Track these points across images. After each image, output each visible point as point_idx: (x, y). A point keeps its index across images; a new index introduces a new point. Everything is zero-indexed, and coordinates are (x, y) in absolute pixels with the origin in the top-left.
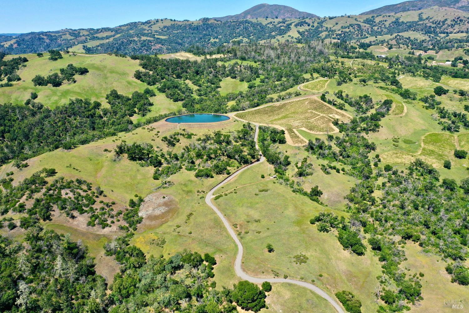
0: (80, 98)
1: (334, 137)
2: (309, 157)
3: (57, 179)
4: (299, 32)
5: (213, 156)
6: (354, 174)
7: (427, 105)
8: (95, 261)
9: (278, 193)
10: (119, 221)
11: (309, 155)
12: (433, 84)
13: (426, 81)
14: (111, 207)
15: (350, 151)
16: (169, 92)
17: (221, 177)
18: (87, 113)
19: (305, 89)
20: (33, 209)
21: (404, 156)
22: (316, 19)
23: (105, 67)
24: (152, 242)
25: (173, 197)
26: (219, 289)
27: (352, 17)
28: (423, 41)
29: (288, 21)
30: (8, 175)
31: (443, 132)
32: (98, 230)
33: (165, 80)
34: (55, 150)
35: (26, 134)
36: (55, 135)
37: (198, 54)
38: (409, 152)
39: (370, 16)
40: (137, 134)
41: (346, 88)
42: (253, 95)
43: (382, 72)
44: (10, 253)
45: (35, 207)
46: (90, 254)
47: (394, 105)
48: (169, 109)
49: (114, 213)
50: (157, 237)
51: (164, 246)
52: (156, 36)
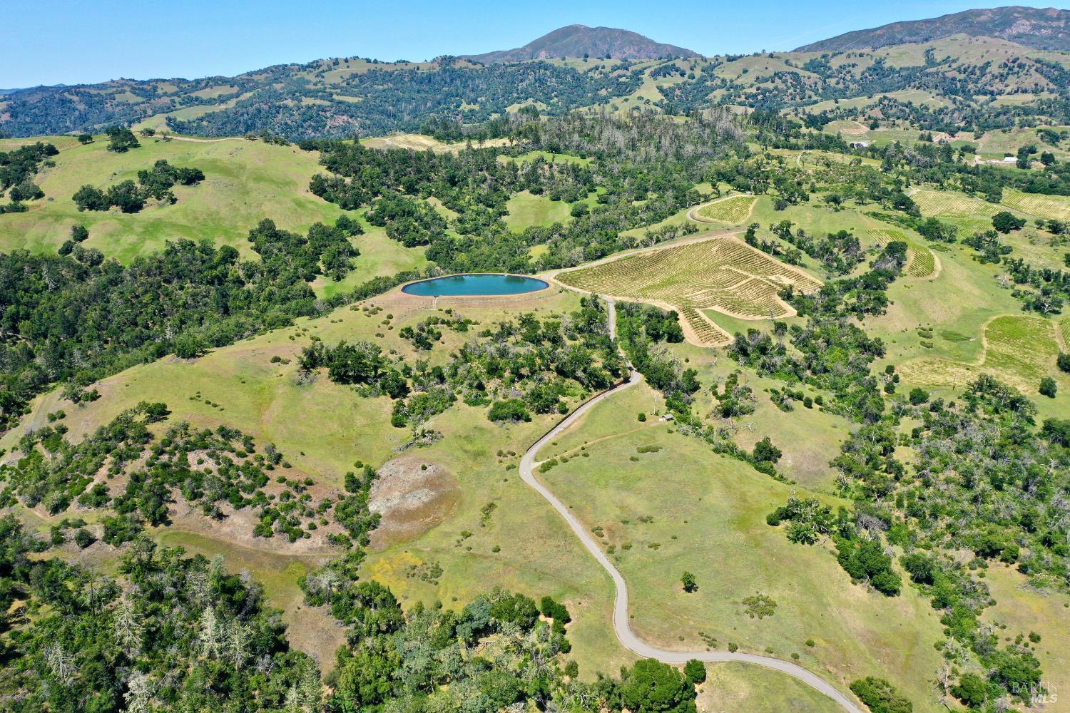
0: (189, 239)
1: (789, 328)
2: (740, 372)
3: (173, 427)
4: (661, 90)
5: (525, 371)
6: (842, 409)
7: (982, 253)
8: (285, 620)
9: (682, 455)
10: (326, 523)
11: (740, 368)
12: (987, 208)
13: (970, 200)
14: (305, 493)
15: (827, 357)
16: (395, 224)
17: (548, 419)
18: (209, 274)
19: (703, 218)
20: (127, 498)
21: (949, 369)
22: (699, 60)
23: (242, 167)
24: (411, 573)
25: (443, 466)
26: (587, 677)
27: (778, 58)
28: (941, 110)
29: (635, 64)
30: (52, 418)
31: (1026, 313)
32: (279, 545)
33: (380, 197)
34: (158, 360)
35: (68, 321)
36: (136, 324)
37: (447, 137)
38: (958, 359)
39: (818, 55)
40: (341, 321)
41: (797, 215)
42: (587, 231)
43: (871, 179)
44: (93, 602)
45: (131, 492)
46: (269, 603)
47: (910, 255)
48: (396, 264)
49: (314, 504)
50: (421, 559)
51: (441, 580)
52: (335, 97)
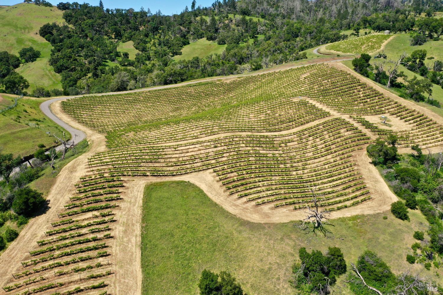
41: (437, 49)
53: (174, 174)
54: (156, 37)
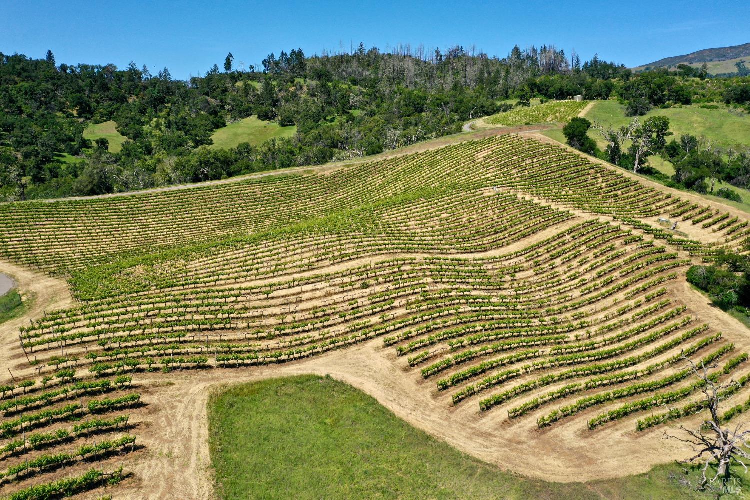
53: (284, 357)
54: (161, 114)
